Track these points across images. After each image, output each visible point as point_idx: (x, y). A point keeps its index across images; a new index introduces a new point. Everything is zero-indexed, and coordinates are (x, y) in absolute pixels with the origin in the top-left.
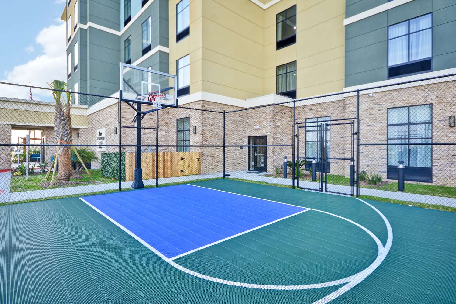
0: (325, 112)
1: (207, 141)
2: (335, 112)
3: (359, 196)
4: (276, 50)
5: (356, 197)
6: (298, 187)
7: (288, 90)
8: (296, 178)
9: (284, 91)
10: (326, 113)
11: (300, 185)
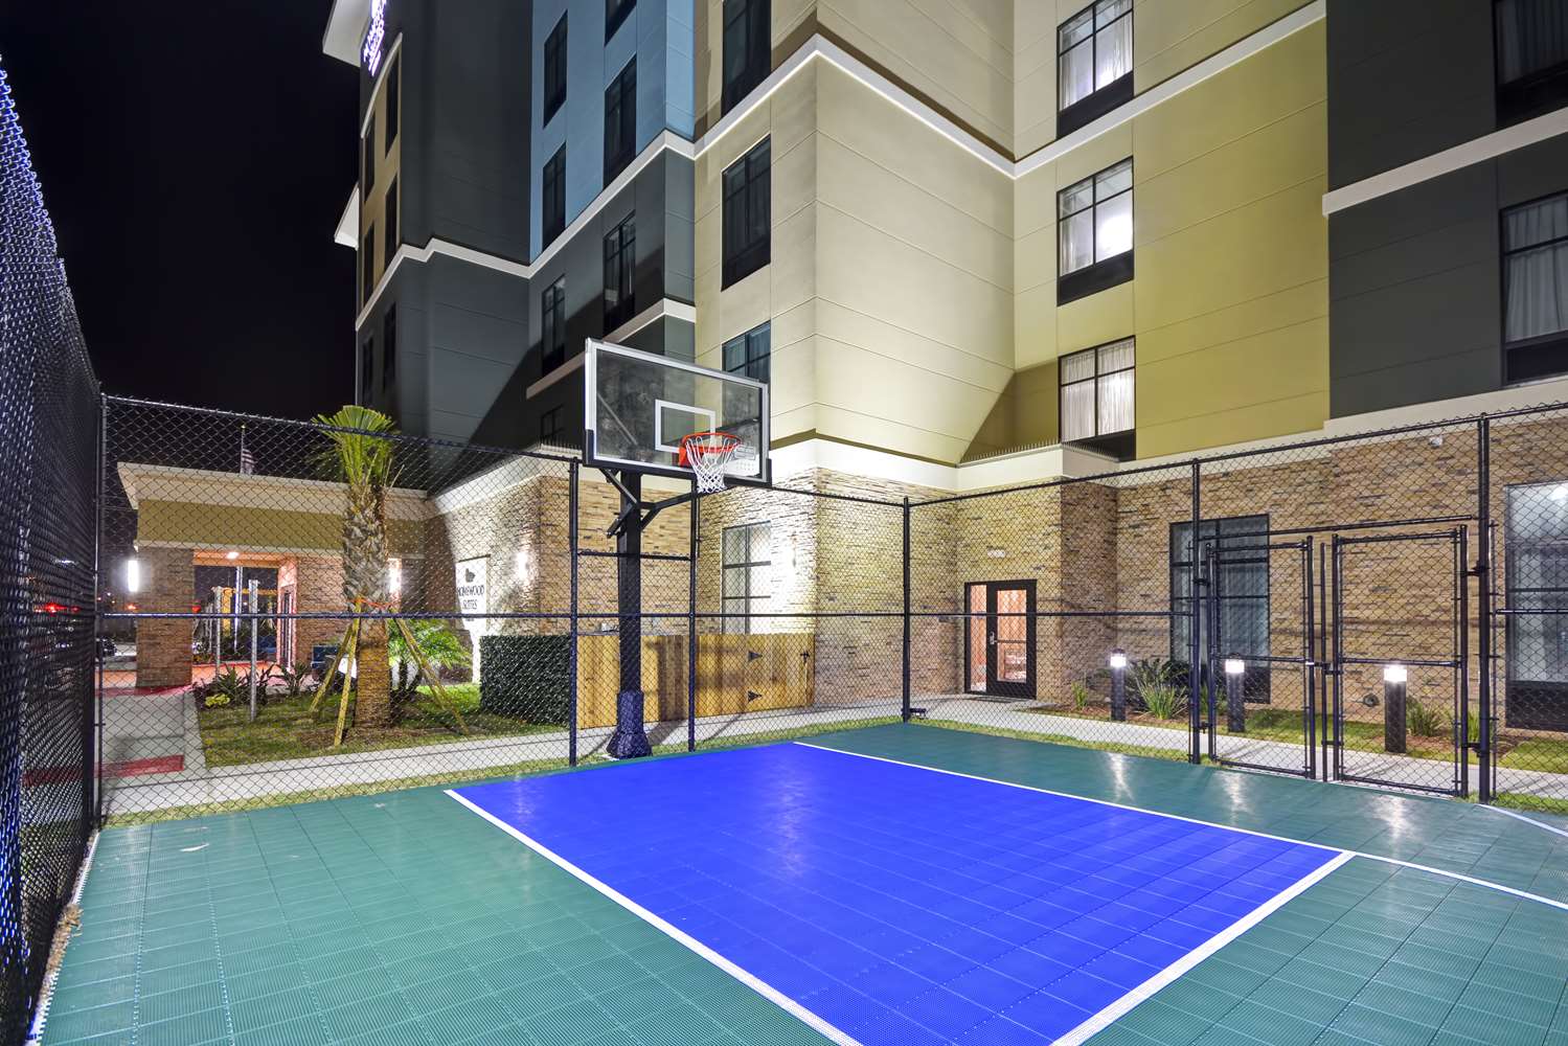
0: (1246, 500)
1: (831, 599)
2: (1285, 500)
3: (1493, 799)
4: (1059, 305)
5: (1477, 799)
6: (1212, 756)
7: (1103, 431)
8: (1204, 727)
9: (1091, 434)
10: (1251, 505)
11: (1220, 751)
